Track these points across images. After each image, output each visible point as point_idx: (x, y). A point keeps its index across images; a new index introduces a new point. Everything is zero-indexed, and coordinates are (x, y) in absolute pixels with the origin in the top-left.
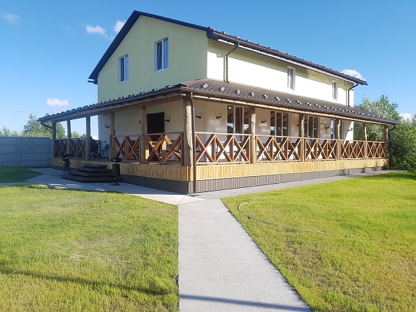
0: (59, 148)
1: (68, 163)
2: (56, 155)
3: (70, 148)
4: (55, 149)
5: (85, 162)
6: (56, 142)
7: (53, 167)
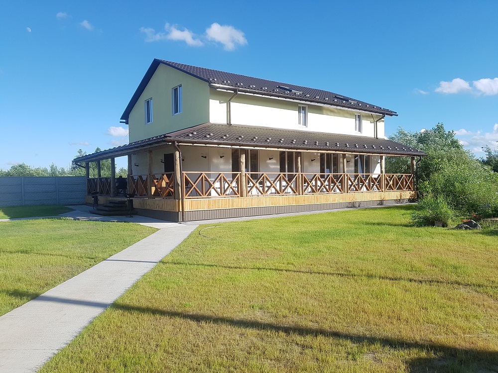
0: (91, 186)
1: (96, 200)
2: (89, 193)
3: (100, 185)
4: (88, 187)
5: (111, 198)
6: (89, 180)
7: (86, 204)
